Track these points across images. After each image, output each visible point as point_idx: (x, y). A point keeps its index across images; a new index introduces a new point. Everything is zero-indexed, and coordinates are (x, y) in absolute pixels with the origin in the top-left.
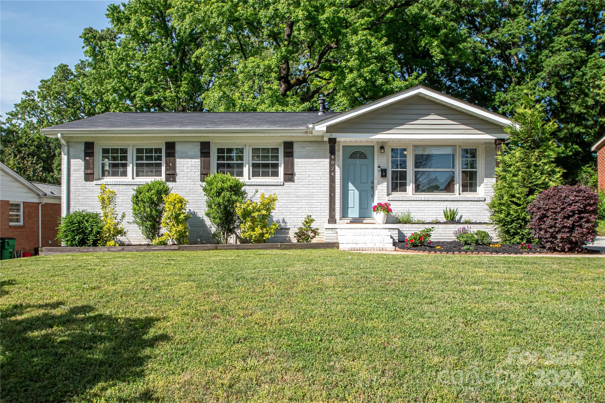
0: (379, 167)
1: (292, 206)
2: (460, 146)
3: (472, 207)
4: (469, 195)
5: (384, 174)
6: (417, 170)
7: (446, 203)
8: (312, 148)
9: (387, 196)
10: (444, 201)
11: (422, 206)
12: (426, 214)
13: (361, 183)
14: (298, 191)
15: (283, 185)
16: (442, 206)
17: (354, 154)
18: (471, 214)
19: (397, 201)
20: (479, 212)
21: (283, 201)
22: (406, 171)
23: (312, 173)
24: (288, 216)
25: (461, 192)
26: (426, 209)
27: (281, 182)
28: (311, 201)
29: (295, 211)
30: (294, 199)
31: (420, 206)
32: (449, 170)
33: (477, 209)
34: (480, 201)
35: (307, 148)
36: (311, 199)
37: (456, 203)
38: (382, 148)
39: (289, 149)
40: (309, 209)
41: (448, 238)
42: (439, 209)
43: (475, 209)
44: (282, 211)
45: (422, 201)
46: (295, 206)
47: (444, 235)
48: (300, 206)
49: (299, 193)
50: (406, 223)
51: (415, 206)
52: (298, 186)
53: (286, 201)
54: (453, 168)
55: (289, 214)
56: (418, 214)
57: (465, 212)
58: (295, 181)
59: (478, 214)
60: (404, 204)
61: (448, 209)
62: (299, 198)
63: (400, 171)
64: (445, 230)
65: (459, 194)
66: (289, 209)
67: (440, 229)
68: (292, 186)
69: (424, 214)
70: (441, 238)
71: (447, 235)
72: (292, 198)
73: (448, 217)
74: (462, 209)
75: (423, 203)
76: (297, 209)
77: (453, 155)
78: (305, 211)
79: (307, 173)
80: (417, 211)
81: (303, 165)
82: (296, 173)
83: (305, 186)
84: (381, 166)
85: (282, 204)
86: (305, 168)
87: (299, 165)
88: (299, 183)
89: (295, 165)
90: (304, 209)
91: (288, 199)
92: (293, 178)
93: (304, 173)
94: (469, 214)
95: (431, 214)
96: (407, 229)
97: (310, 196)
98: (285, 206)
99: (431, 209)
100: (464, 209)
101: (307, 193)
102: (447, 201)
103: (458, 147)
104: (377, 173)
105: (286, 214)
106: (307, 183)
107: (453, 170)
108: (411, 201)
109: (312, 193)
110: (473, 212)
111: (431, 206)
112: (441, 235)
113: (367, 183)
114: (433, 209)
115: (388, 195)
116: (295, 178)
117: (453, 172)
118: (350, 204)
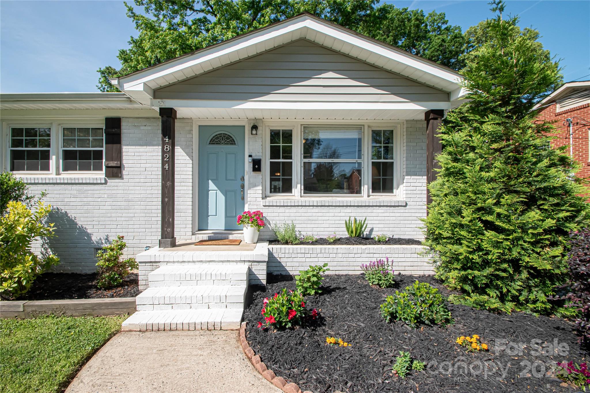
0: (250, 156)
1: (120, 215)
2: (369, 127)
3: (387, 214)
4: (382, 197)
5: (257, 165)
6: (307, 160)
7: (349, 210)
8: (149, 128)
9: (263, 199)
10: (347, 206)
11: (314, 214)
12: (319, 226)
13: (226, 180)
14: (129, 192)
15: (106, 183)
16: (343, 214)
17: (217, 138)
18: (386, 226)
19: (277, 206)
20: (398, 222)
21: (105, 207)
22: (292, 162)
23: (150, 165)
24: (112, 230)
25: (371, 193)
26: (320, 218)
27: (101, 179)
28: (148, 207)
29: (124, 223)
30: (122, 203)
31: (310, 214)
32: (354, 161)
33: (394, 218)
34: (398, 206)
35: (142, 128)
36: (149, 203)
37: (363, 210)
38: (255, 127)
39: (113, 128)
40: (146, 219)
41: (353, 268)
42: (338, 218)
43: (391, 218)
44: (104, 223)
45: (313, 206)
46: (124, 215)
47: (345, 264)
48: (132, 215)
49: (131, 196)
50: (287, 243)
51: (303, 214)
52: (129, 184)
53: (110, 207)
54: (360, 157)
55: (115, 226)
56: (309, 226)
57: (377, 222)
58: (125, 177)
59: (396, 226)
60: (287, 211)
61: (352, 219)
62: (130, 203)
63: (283, 163)
64: (347, 255)
65: (369, 196)
66: (114, 219)
67: (340, 255)
68: (121, 184)
69: (316, 226)
70: (340, 268)
71: (351, 264)
72: (119, 203)
73: (352, 232)
74: (372, 218)
75: (316, 210)
76: (127, 219)
77: (360, 140)
78: (139, 223)
79: (142, 165)
80: (306, 222)
81: (136, 154)
82: (126, 165)
83: (140, 184)
84: (253, 155)
85: (104, 211)
86: (139, 158)
87: (129, 154)
88: (130, 180)
89: (124, 154)
90: (138, 219)
91: (114, 203)
92: (121, 172)
93: (139, 165)
94: (382, 226)
95: (327, 226)
96: (287, 256)
97: (148, 200)
98: (109, 215)
99: (327, 218)
100: (375, 218)
101: (142, 196)
102: (350, 206)
103: (366, 127)
104: (248, 166)
105: (110, 227)
106: (142, 180)
107: (359, 161)
108: (298, 206)
109: (150, 196)
110: (388, 222)
111: (328, 214)
112: (342, 264)
113: (235, 180)
114: (330, 218)
115: (264, 197)
116: (124, 172)
117: (360, 164)
118: (211, 211)
